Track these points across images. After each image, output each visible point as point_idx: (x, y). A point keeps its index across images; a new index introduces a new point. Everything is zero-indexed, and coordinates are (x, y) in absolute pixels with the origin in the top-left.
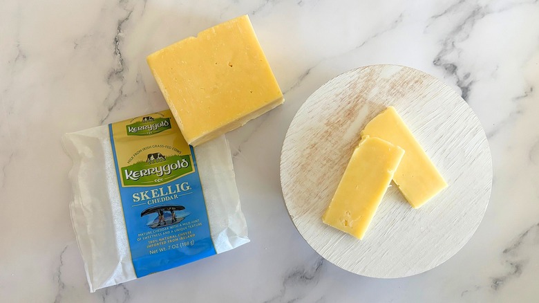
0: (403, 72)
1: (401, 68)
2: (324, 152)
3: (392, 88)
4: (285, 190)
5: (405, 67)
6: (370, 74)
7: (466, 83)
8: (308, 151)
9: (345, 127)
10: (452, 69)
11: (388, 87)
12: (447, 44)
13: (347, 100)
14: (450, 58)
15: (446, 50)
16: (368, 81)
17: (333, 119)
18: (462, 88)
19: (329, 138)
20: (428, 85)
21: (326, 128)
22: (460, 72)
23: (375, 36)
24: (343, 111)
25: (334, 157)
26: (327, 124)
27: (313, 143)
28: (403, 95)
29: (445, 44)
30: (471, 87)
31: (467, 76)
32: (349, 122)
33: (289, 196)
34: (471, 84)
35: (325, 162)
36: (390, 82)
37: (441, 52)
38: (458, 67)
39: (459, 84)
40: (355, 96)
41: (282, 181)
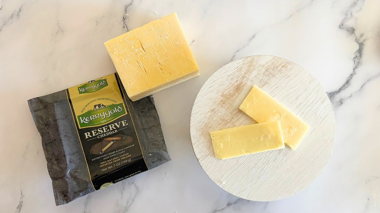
0: (274, 60)
1: (272, 57)
2: (220, 114)
3: (267, 71)
4: (193, 141)
5: (275, 57)
6: (251, 62)
7: (361, 40)
8: (209, 114)
9: (234, 97)
10: (352, 31)
11: (263, 70)
12: (348, 14)
13: (235, 79)
14: (350, 23)
15: (347, 18)
16: (250, 66)
17: (227, 92)
18: (359, 44)
19: (224, 105)
20: (291, 69)
21: (221, 98)
22: (357, 33)
23: (298, 11)
24: (233, 87)
25: (227, 118)
26: (222, 96)
27: (212, 108)
28: (274, 76)
29: (346, 14)
30: (364, 43)
31: (362, 35)
32: (237, 94)
33: (196, 145)
34: (364, 40)
35: (221, 122)
36: (265, 67)
37: (344, 19)
38: (356, 30)
39: (357, 41)
40: (241, 77)
41: (192, 134)
